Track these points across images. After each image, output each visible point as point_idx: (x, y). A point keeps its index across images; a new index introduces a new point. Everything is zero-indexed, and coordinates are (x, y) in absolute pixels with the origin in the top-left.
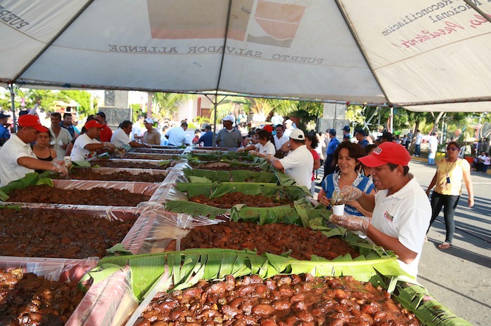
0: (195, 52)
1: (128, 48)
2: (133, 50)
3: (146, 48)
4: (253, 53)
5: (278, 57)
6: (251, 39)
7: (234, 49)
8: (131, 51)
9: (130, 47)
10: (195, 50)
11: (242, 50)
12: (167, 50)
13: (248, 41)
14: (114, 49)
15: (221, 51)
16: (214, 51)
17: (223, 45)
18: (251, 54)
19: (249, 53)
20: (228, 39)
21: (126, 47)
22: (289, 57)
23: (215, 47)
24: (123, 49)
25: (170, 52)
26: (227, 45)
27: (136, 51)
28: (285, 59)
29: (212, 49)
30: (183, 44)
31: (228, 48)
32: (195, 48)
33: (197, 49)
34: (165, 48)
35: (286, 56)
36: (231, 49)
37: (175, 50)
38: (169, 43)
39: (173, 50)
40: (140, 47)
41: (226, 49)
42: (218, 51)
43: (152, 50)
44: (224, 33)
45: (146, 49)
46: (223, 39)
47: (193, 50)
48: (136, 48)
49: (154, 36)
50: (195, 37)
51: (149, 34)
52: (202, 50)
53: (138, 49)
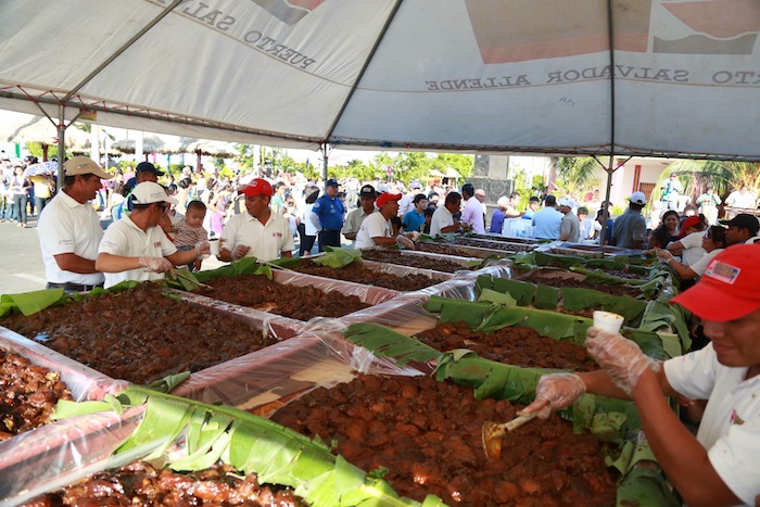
0: (559, 80)
1: (453, 84)
2: (460, 85)
3: (478, 80)
4: (671, 75)
5: (725, 77)
6: (661, 46)
7: (631, 68)
8: (458, 87)
9: (455, 82)
10: (559, 77)
11: (646, 70)
12: (513, 81)
13: (655, 51)
14: (434, 86)
15: (607, 74)
16: (594, 76)
17: (609, 63)
18: (666, 76)
19: (662, 74)
20: (616, 52)
21: (449, 82)
22: (752, 74)
23: (594, 70)
24: (446, 85)
25: (518, 83)
26: (616, 63)
27: (466, 87)
28: (743, 81)
29: (589, 73)
30: (536, 68)
31: (619, 67)
32: (559, 73)
33: (562, 75)
34: (508, 79)
35: (744, 74)
36: (625, 70)
37: (525, 80)
38: (512, 69)
39: (522, 80)
40: (470, 81)
41: (616, 71)
42: (602, 75)
43: (489, 83)
44: (607, 39)
45: (479, 83)
46: (607, 53)
47: (556, 78)
48: (463, 82)
49: (487, 60)
50: (554, 54)
51: (479, 59)
52: (572, 76)
53: (468, 84)
